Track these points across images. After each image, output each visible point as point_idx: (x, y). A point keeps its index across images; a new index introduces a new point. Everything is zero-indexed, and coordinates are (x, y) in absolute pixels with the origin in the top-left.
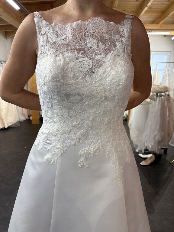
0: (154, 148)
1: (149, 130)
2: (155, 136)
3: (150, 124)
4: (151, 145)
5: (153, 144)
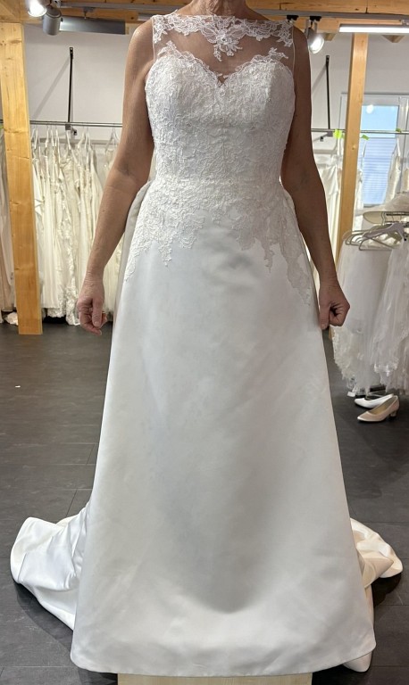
0: (400, 378)
1: (385, 327)
2: (404, 341)
3: (388, 308)
4: (390, 369)
5: (395, 366)
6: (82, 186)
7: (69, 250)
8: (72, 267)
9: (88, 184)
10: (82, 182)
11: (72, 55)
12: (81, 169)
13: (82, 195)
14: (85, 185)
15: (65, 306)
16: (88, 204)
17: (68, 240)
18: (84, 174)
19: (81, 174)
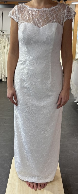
6: (5, 46)
7: (2, 63)
8: (3, 67)
9: (7, 46)
10: (5, 45)
11: (2, 13)
12: (5, 42)
13: (5, 49)
14: (6, 46)
15: (1, 77)
16: (7, 51)
17: (2, 60)
18: (6, 43)
19: (5, 43)
